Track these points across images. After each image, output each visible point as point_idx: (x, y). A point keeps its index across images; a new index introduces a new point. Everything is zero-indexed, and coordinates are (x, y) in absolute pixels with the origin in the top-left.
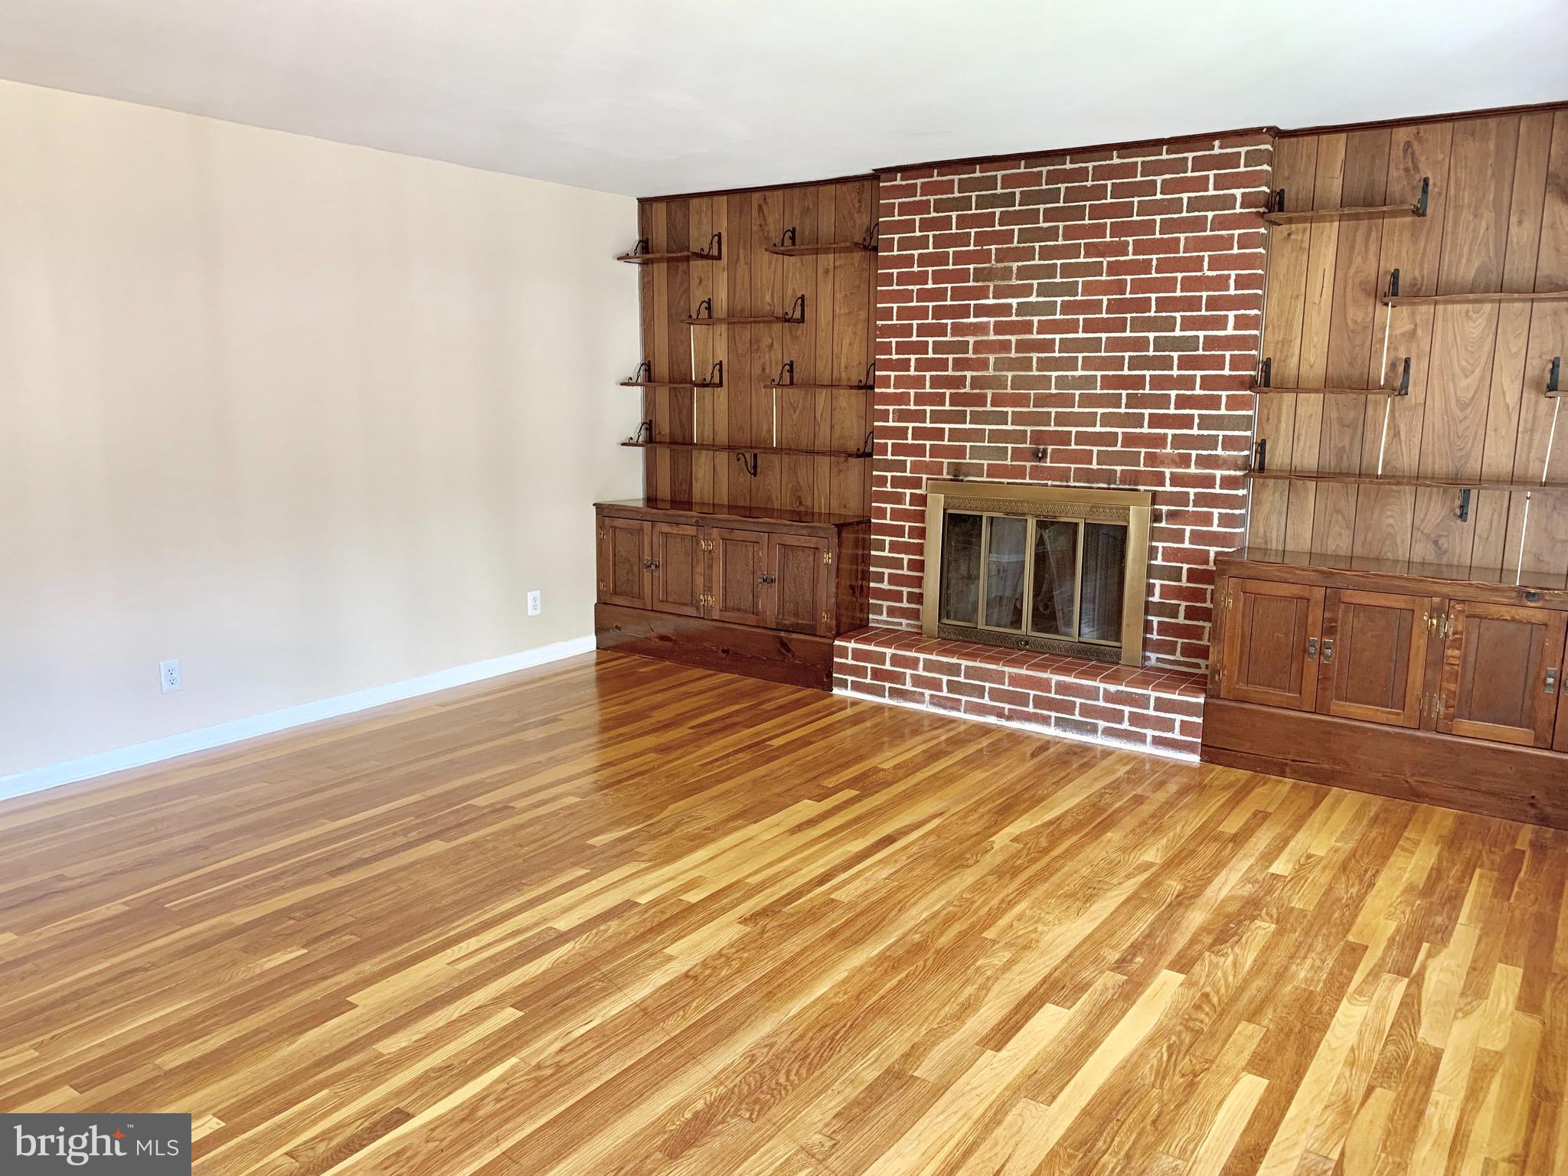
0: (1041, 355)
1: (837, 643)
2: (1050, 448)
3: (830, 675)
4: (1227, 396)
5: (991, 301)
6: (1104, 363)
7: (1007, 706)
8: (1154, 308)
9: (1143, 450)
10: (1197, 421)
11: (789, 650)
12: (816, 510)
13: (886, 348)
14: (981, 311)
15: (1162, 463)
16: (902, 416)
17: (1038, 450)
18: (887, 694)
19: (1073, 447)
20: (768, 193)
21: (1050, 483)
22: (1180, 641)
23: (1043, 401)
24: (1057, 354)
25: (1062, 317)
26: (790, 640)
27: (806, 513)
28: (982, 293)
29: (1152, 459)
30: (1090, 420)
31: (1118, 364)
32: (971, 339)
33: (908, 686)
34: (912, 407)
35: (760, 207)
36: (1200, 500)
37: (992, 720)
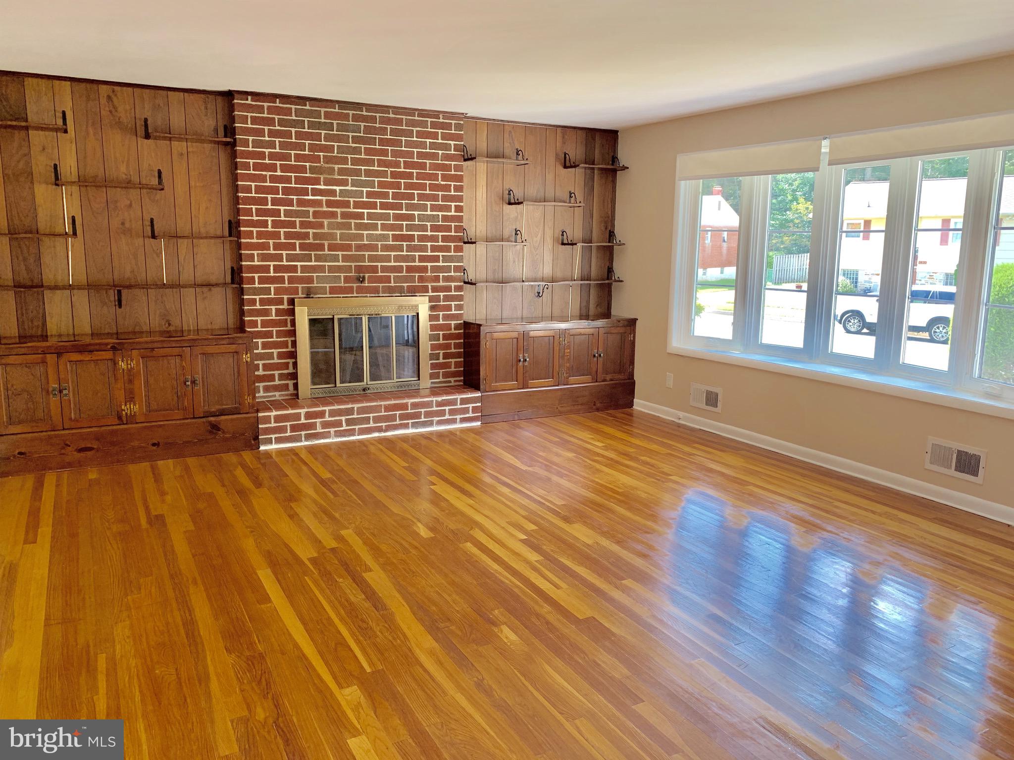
0: (356, 221)
1: (260, 415)
2: (367, 275)
3: (256, 438)
4: (454, 246)
5: (323, 187)
6: (392, 228)
7: (384, 424)
8: (416, 199)
9: (417, 274)
10: (441, 258)
11: (218, 429)
13: (249, 212)
14: (316, 192)
16: (264, 258)
17: (360, 276)
18: (303, 439)
19: (380, 274)
21: (368, 295)
23: (359, 248)
24: (366, 221)
25: (367, 200)
26: (219, 422)
27: (176, 331)
28: (317, 181)
29: (421, 279)
31: (400, 228)
32: (311, 210)
33: (319, 430)
34: (272, 252)
35: (109, 97)
36: (446, 298)
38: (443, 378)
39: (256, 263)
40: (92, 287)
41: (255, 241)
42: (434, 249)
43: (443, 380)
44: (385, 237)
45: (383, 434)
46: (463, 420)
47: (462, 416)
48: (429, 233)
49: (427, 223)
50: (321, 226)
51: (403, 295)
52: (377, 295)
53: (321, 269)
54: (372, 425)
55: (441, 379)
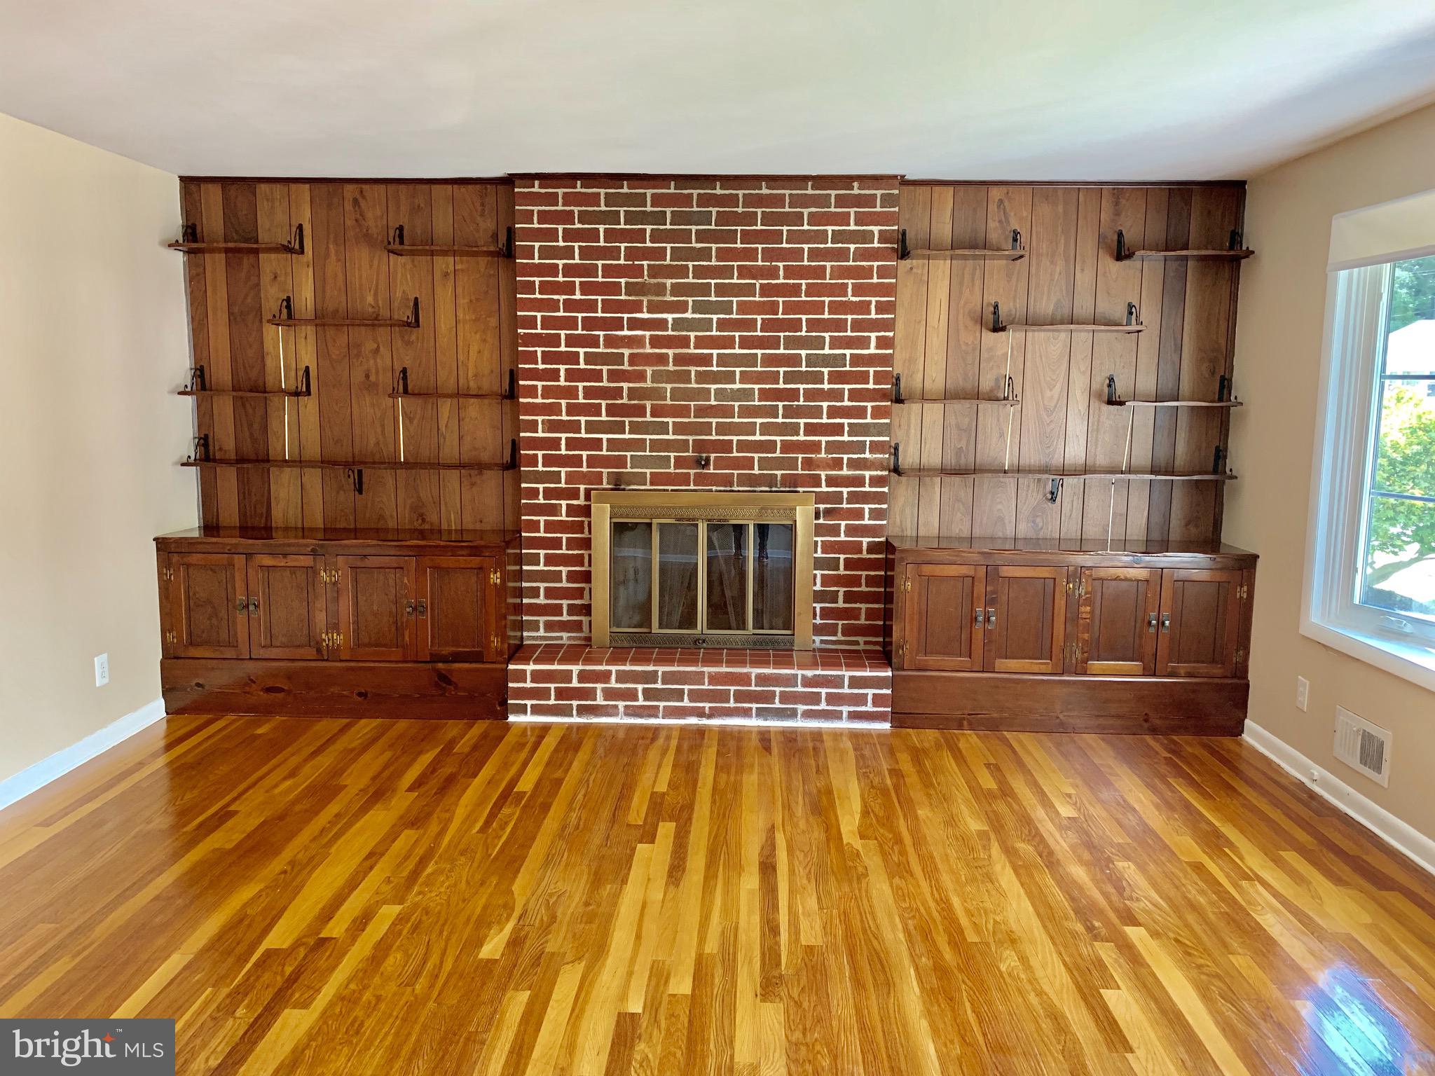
0: (699, 369)
1: (511, 667)
2: (713, 456)
3: (504, 703)
4: (872, 407)
5: (645, 316)
6: (760, 377)
7: (707, 705)
8: (804, 328)
9: (800, 456)
10: (846, 428)
11: (449, 682)
12: (444, 526)
13: (532, 358)
14: (634, 324)
15: (818, 467)
16: (553, 426)
17: (701, 457)
18: (575, 712)
19: (735, 454)
20: (366, 187)
21: (714, 488)
22: (840, 623)
23: (702, 411)
24: (715, 368)
25: (718, 333)
26: (450, 671)
27: (432, 531)
28: (637, 307)
29: (808, 463)
30: (750, 429)
31: (774, 378)
32: (627, 352)
33: (600, 701)
34: (564, 417)
35: (356, 201)
36: (853, 497)
37: (693, 721)
38: (843, 634)
39: (540, 434)
40: (326, 463)
41: (539, 400)
42: (833, 412)
43: (843, 638)
44: (748, 394)
45: (705, 721)
46: (854, 716)
47: (852, 709)
48: (826, 386)
49: (822, 369)
50: (641, 377)
51: (774, 489)
52: (728, 489)
53: (640, 445)
54: (686, 703)
55: (840, 637)
